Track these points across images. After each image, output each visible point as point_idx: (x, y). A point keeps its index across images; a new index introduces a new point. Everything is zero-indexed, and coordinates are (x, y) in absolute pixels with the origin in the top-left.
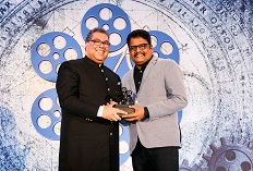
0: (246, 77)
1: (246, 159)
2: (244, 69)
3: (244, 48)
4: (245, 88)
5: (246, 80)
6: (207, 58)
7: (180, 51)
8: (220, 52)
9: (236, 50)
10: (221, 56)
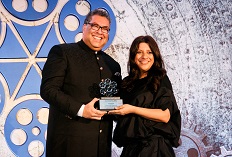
0: (191, 50)
1: (193, 146)
2: (189, 42)
3: (188, 17)
4: (190, 64)
5: (191, 54)
6: (147, 28)
7: (117, 19)
8: (162, 21)
9: (179, 19)
10: (163, 26)
